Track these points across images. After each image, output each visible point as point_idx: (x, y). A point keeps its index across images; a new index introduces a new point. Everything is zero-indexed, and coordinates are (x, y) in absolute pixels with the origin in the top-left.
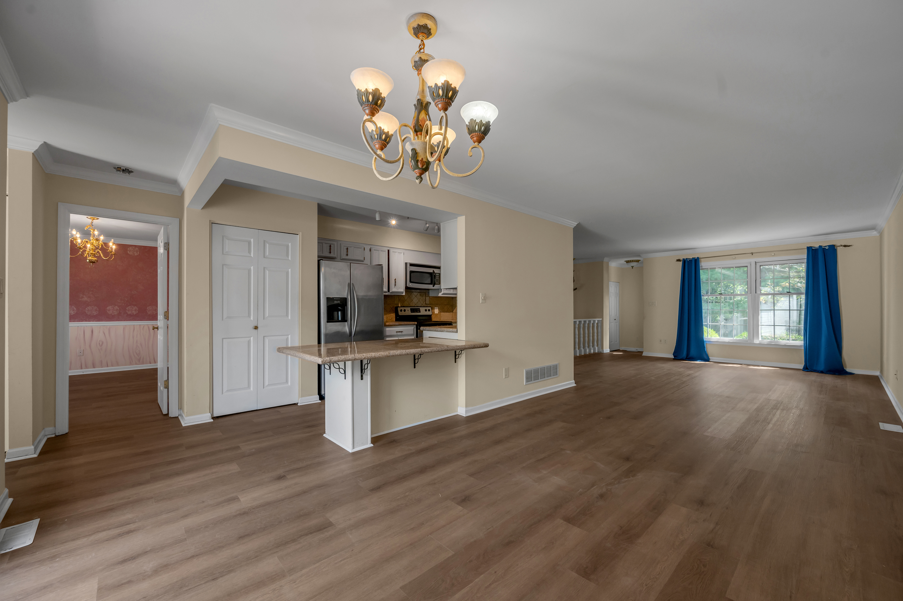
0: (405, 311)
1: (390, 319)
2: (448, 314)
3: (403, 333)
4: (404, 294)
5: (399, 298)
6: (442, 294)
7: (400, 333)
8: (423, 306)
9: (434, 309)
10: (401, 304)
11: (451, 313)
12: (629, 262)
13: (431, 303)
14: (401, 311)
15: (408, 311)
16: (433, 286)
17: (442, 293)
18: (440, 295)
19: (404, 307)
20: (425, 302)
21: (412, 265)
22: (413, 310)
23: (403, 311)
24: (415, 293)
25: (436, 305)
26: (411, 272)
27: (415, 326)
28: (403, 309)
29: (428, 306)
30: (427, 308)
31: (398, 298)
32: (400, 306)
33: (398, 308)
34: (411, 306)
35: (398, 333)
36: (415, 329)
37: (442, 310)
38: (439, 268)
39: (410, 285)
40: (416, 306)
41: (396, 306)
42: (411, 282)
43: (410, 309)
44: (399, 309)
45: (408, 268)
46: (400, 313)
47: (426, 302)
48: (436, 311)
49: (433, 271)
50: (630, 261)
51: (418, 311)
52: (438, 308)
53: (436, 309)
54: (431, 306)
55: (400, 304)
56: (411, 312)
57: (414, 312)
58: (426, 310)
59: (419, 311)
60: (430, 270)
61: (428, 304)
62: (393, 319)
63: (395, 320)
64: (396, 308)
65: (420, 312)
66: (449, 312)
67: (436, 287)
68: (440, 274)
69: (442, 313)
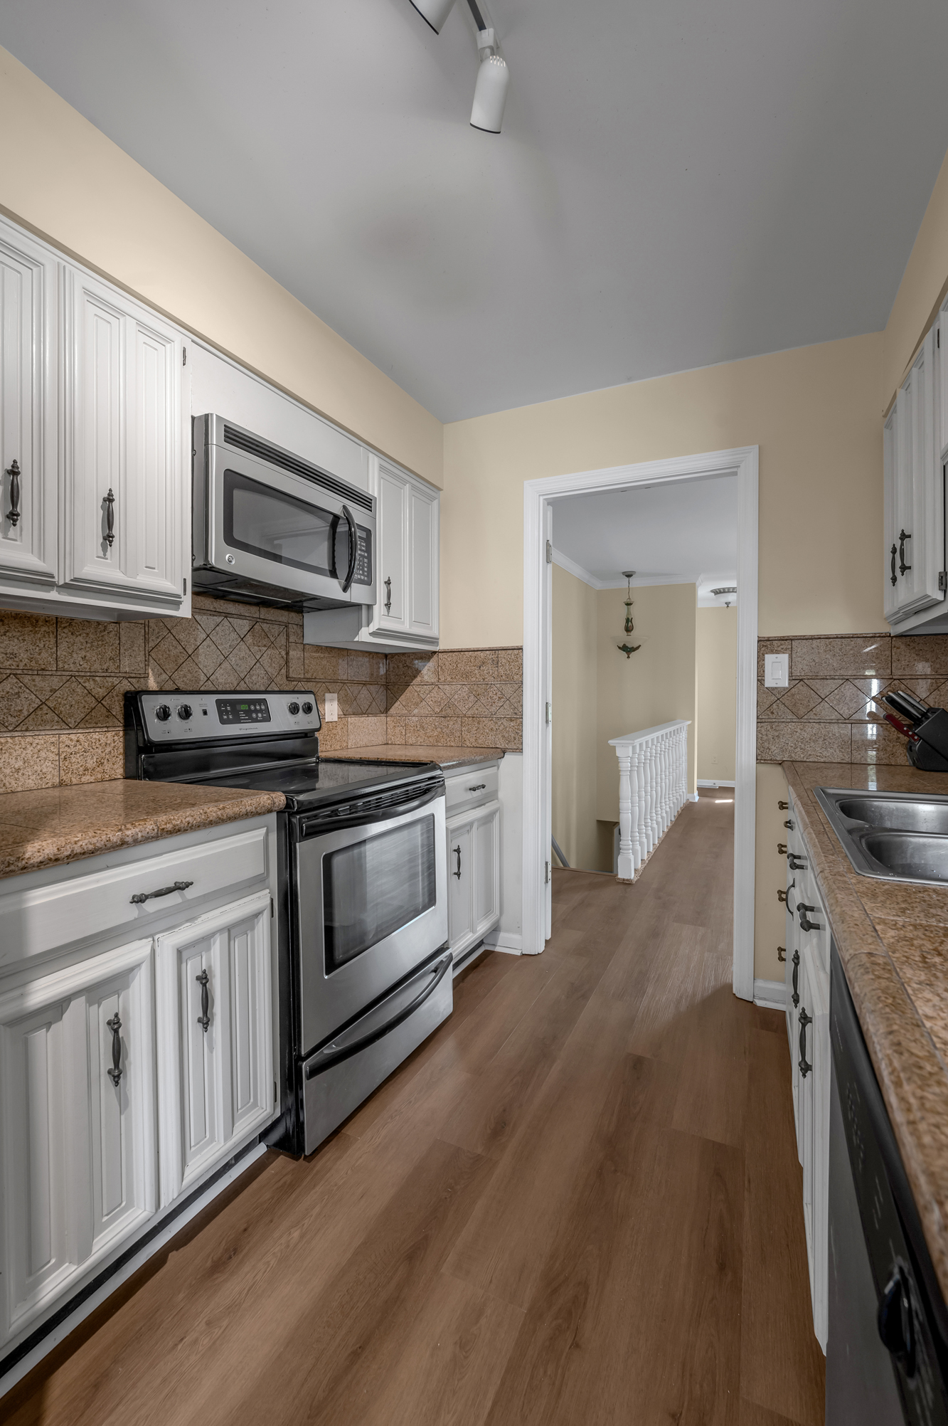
0: (186, 713)
1: (91, 763)
2: (372, 719)
3: (189, 893)
4: (185, 611)
5: (146, 640)
6: (371, 634)
7: (173, 899)
8: (277, 689)
9: (324, 701)
10: (164, 676)
11: (383, 718)
12: (720, 592)
13: (308, 676)
14: (164, 714)
15: (205, 713)
16: (345, 589)
17: (373, 627)
18: (364, 635)
19: (177, 691)
20: (283, 671)
21: (234, 437)
22: (229, 711)
23: (174, 718)
24: (240, 622)
25: (334, 684)
26: (234, 481)
27: (274, 815)
28: (174, 703)
29: (300, 687)
30: (301, 700)
31: (141, 641)
32: (152, 684)
33: (144, 697)
34: (220, 688)
35: (151, 906)
36: (273, 838)
37: (351, 708)
38: (366, 502)
39: (226, 558)
40: (243, 687)
41: (126, 686)
42: (230, 539)
43: (218, 701)
44: (150, 706)
45: (214, 450)
46: (157, 731)
47: (287, 672)
48: (331, 710)
49: (344, 507)
50: (722, 591)
51: (256, 711)
52: (336, 695)
53: (332, 700)
54: (309, 686)
55: (157, 676)
56: (223, 722)
57: (237, 720)
58: (294, 709)
59: (261, 711)
60: (333, 503)
61: (299, 680)
62: (107, 766)
63: (120, 771)
64: (132, 701)
65: (268, 719)
66: (375, 715)
67: (357, 593)
68: (368, 532)
69: (352, 719)
